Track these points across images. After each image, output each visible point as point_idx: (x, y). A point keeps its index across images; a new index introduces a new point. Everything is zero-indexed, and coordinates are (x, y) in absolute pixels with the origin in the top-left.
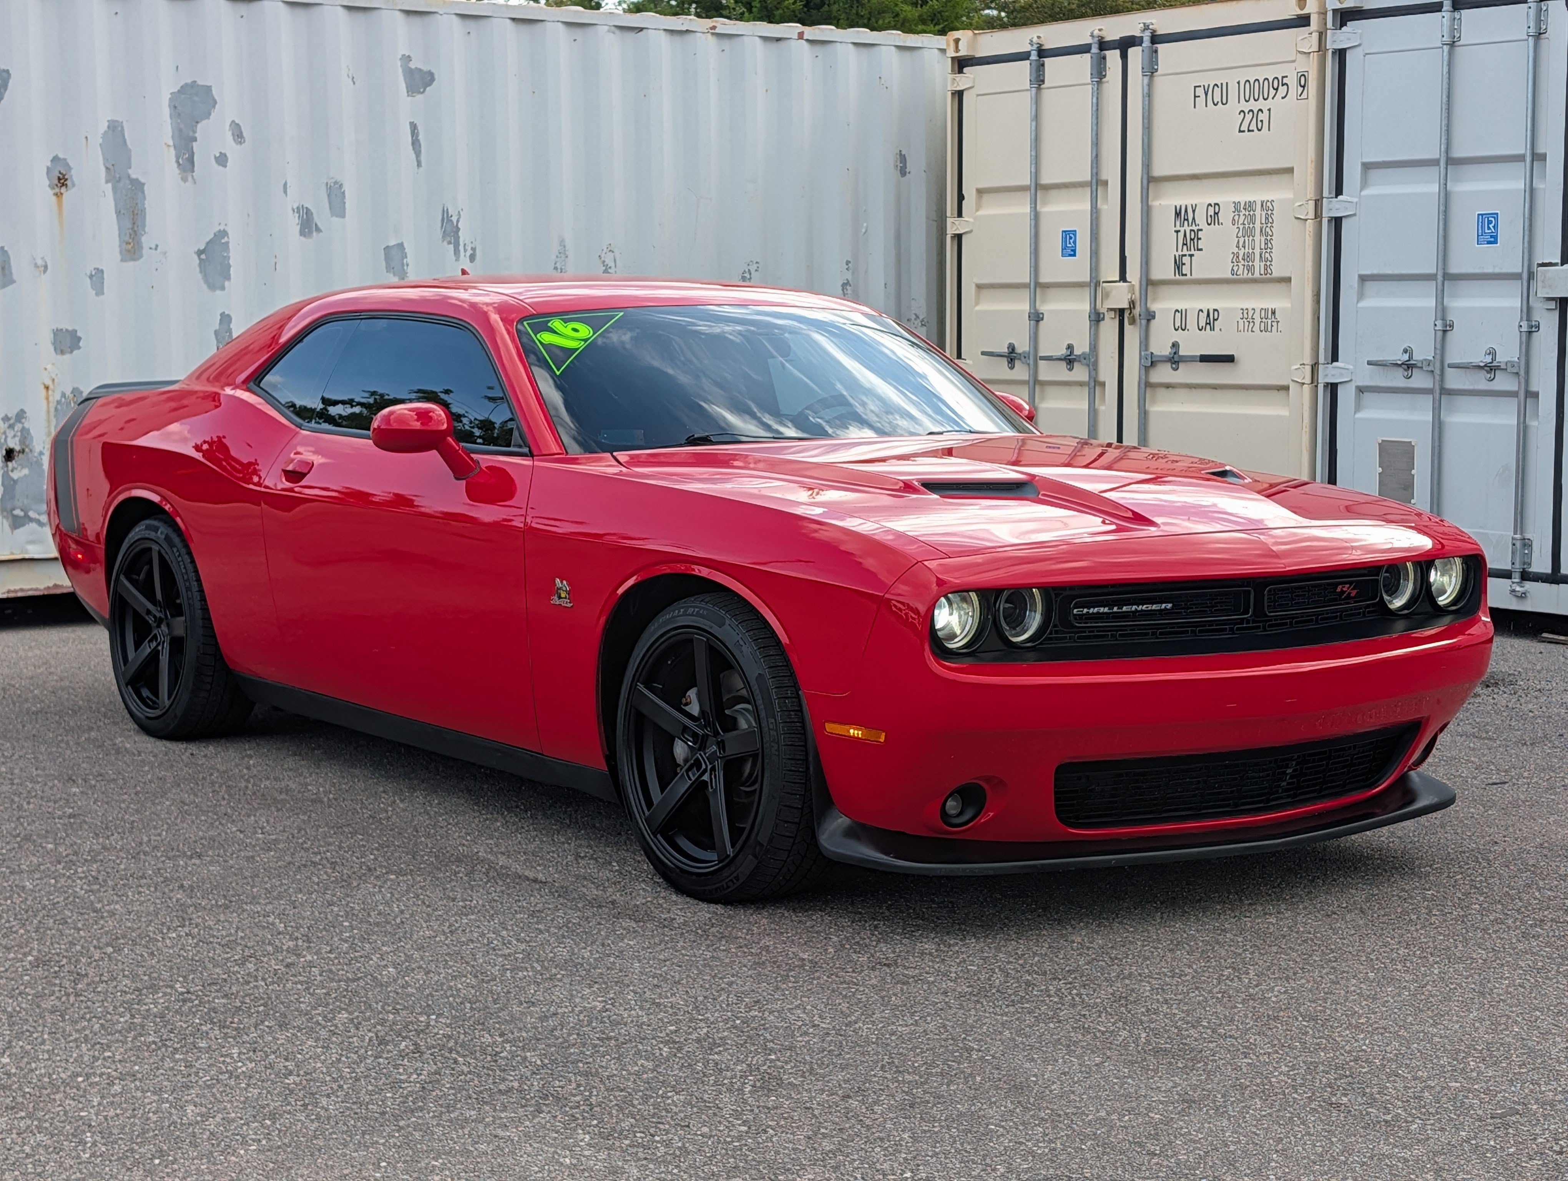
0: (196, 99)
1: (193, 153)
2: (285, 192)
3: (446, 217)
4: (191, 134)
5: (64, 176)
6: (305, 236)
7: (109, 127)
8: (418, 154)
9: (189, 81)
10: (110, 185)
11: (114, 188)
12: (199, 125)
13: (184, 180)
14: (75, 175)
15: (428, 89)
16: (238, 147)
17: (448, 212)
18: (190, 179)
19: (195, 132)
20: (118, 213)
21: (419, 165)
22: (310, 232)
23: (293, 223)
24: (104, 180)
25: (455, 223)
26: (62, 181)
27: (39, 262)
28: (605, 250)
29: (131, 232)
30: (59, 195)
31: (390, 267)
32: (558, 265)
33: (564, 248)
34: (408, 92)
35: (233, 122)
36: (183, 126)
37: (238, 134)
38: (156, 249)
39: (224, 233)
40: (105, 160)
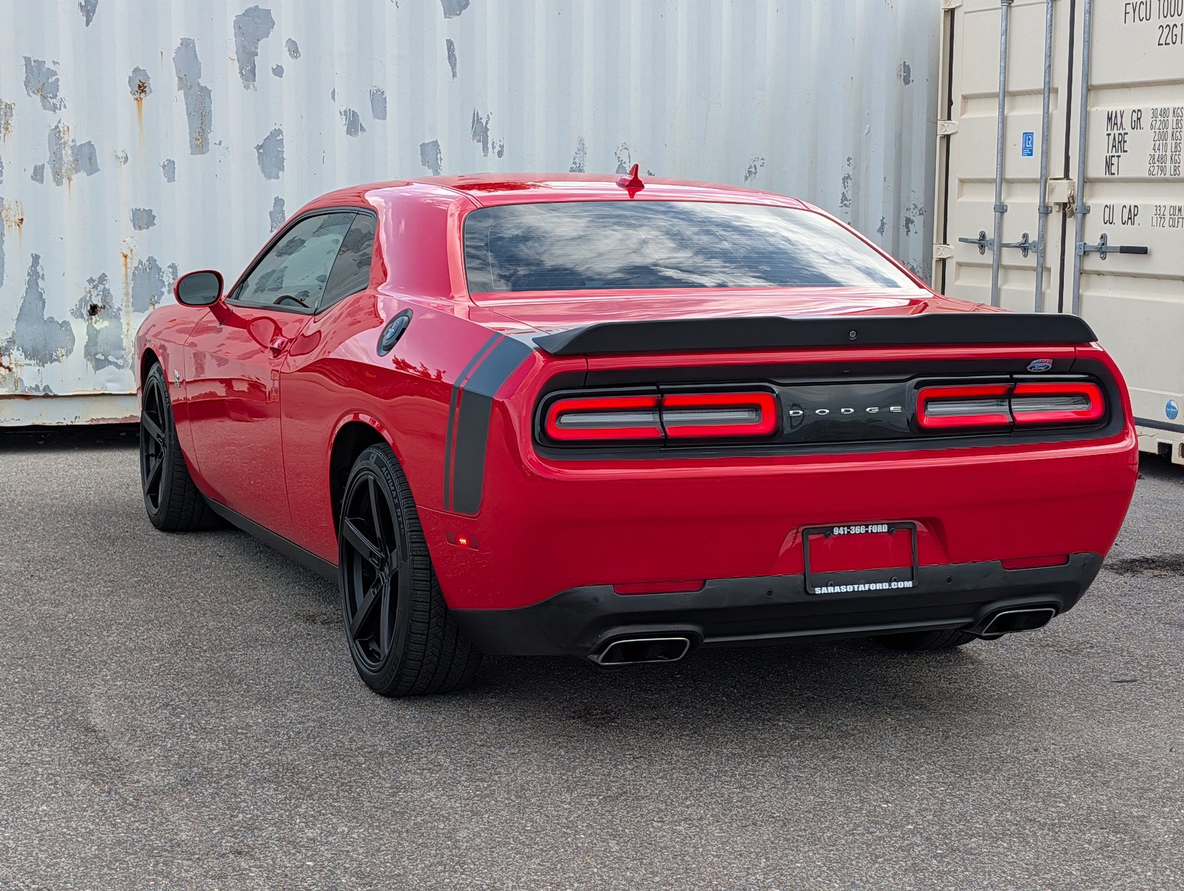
0: (258, 21)
1: (255, 66)
2: (333, 98)
3: (476, 119)
4: (253, 50)
5: (143, 84)
6: (351, 135)
7: (181, 44)
8: (453, 66)
9: (252, 6)
10: (182, 92)
11: (186, 95)
12: (260, 43)
13: (247, 87)
14: (152, 84)
15: (463, 11)
16: (294, 60)
17: (478, 116)
18: (251, 86)
19: (257, 48)
20: (189, 115)
21: (454, 75)
22: (356, 131)
23: (341, 124)
24: (177, 88)
25: (484, 125)
26: (142, 88)
27: (120, 154)
28: (621, 148)
29: (200, 130)
30: (139, 100)
31: (425, 162)
32: (577, 161)
33: (583, 145)
34: (445, 14)
35: (290, 39)
36: (245, 43)
37: (294, 50)
38: (219, 144)
39: (279, 132)
40: (178, 71)
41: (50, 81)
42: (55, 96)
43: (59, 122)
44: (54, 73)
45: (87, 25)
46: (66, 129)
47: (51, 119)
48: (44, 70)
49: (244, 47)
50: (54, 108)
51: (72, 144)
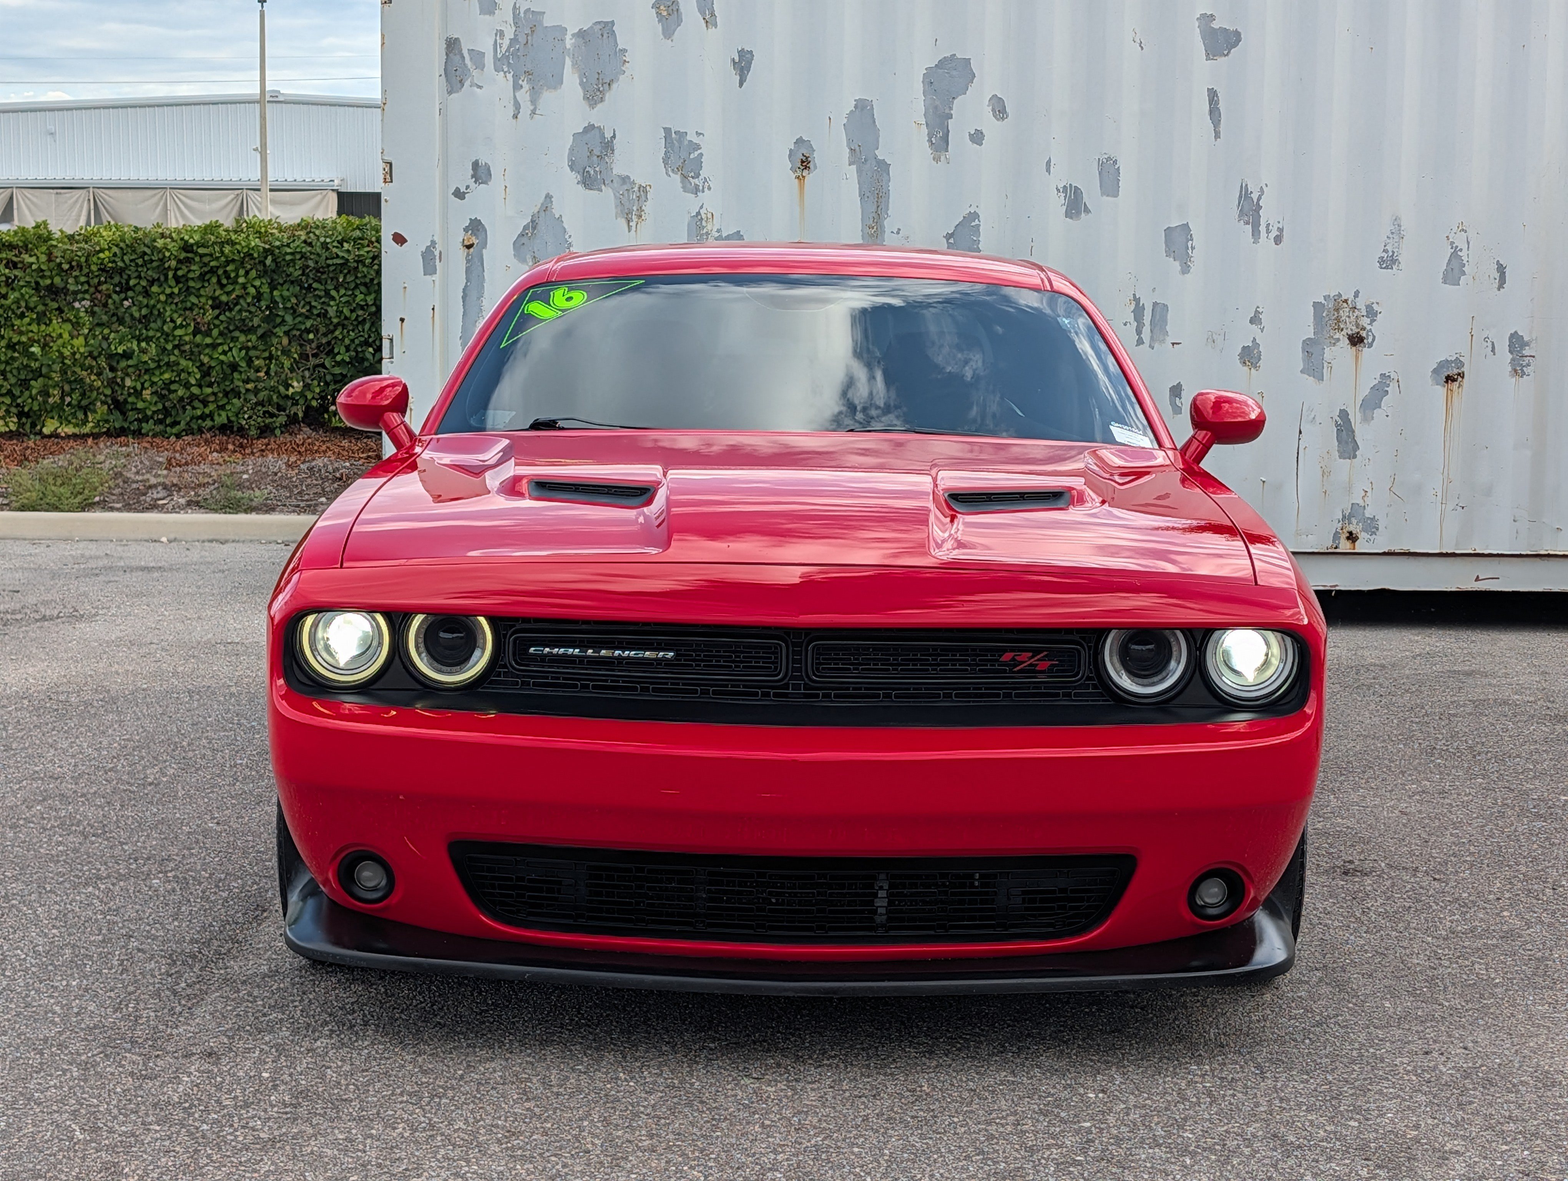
0: (954, 73)
1: (948, 131)
2: (1048, 170)
3: (1245, 194)
4: (947, 111)
5: (807, 158)
6: (1071, 218)
7: (856, 107)
8: (1216, 122)
9: (948, 55)
10: (854, 167)
11: (859, 171)
12: (955, 101)
13: (937, 159)
14: (817, 158)
15: (1233, 50)
16: (1000, 123)
17: (1247, 189)
18: (943, 158)
19: (951, 109)
20: (862, 196)
21: (1217, 135)
22: (1078, 213)
23: (1058, 203)
24: (848, 163)
25: (1255, 201)
26: (805, 164)
28: (1455, 229)
29: (874, 215)
30: (801, 179)
31: (1170, 251)
32: (1389, 248)
33: (1399, 226)
34: (1207, 55)
35: (995, 96)
36: (937, 103)
37: (1000, 110)
38: (898, 233)
39: (974, 216)
40: (850, 141)
41: (692, 156)
42: (697, 176)
43: (701, 207)
44: (698, 147)
45: (741, 85)
46: (709, 216)
47: (692, 203)
48: (686, 143)
49: (936, 107)
50: (696, 190)
51: (717, 235)
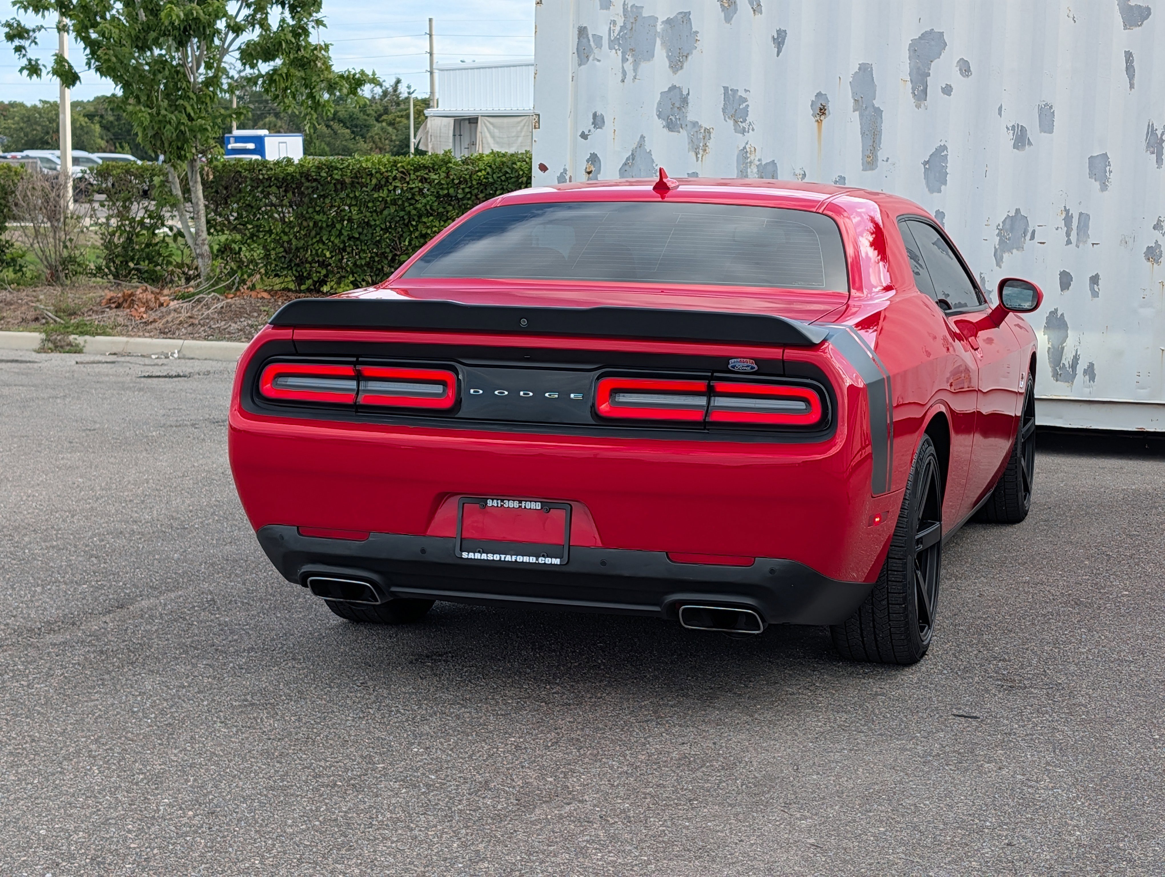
0: (933, 43)
1: (927, 86)
2: (1000, 114)
3: (1151, 131)
4: (926, 71)
5: (824, 107)
6: (1018, 149)
7: (859, 69)
8: (1131, 76)
9: (928, 29)
10: (857, 113)
11: (861, 116)
12: (933, 64)
13: (918, 106)
14: (831, 107)
15: (1145, 22)
16: (965, 79)
17: (1153, 127)
18: (922, 105)
19: (929, 69)
20: (863, 134)
21: (1132, 86)
22: (1024, 145)
23: (1008, 139)
24: (852, 109)
25: (1159, 136)
26: (823, 111)
27: (798, 171)
29: (871, 148)
30: (819, 122)
31: (1092, 174)
34: (1125, 26)
35: (962, 59)
36: (919, 65)
37: (965, 69)
38: (887, 161)
39: (944, 148)
40: (854, 94)
41: (741, 107)
42: (745, 121)
43: (747, 143)
44: (745, 100)
45: (778, 55)
46: (753, 149)
47: (740, 141)
48: (737, 97)
49: (919, 68)
50: (743, 131)
51: (758, 163)
